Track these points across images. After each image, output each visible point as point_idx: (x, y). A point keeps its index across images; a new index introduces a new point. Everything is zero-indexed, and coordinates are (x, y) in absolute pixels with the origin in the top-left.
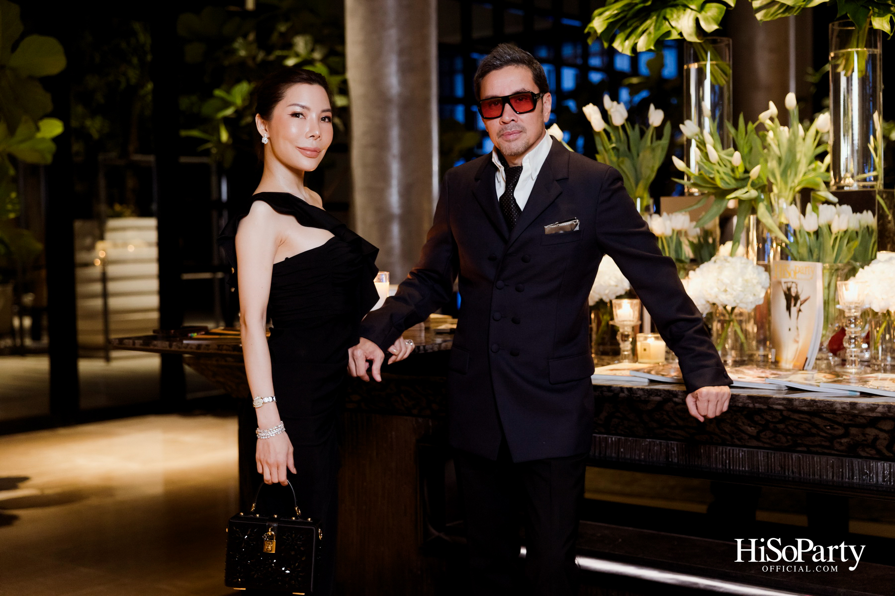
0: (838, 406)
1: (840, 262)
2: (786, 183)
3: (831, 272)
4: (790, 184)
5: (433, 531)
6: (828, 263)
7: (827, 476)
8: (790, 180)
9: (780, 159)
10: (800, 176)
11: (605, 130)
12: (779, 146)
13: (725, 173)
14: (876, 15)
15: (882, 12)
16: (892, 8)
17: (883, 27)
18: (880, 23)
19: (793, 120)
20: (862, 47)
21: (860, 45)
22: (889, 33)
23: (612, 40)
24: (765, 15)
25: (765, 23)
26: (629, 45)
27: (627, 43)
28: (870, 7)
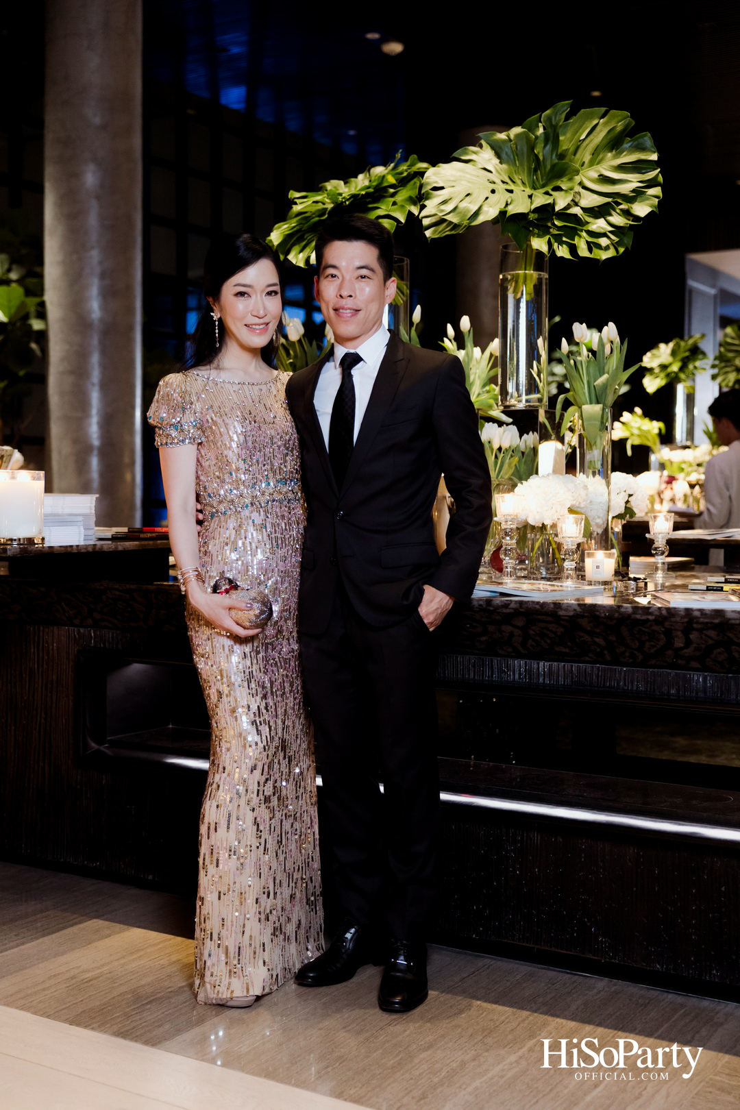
1: (502, 478)
5: (93, 745)
7: (469, 675)
14: (536, 236)
15: (541, 233)
16: (551, 230)
17: (541, 247)
18: (539, 244)
19: (469, 342)
20: (529, 270)
21: (528, 268)
22: (547, 254)
23: (288, 253)
24: (434, 232)
25: (433, 239)
26: (303, 257)
27: (301, 255)
28: (531, 229)
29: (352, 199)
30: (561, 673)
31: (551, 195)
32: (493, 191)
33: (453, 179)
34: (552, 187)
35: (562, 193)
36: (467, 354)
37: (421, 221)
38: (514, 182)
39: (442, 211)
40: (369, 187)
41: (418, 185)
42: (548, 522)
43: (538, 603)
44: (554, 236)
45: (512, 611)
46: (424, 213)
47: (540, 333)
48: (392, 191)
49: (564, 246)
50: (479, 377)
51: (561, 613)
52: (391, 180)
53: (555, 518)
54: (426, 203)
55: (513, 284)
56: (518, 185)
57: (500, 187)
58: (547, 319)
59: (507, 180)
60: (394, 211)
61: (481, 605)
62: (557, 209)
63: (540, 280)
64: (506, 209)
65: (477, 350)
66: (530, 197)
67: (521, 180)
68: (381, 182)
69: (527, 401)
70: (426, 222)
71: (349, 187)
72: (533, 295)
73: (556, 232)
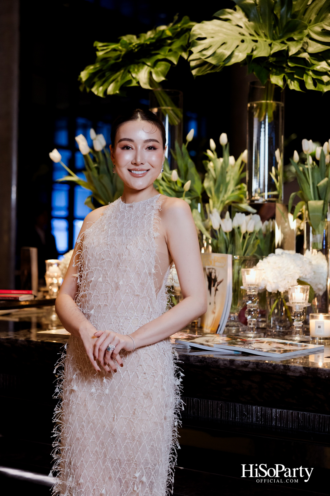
0: (221, 362)
1: (247, 255)
2: (218, 198)
3: (240, 262)
4: (221, 199)
6: (238, 255)
7: (217, 416)
8: (221, 196)
9: (215, 181)
10: (229, 193)
11: (90, 153)
12: (215, 170)
13: (168, 187)
14: (274, 74)
15: (278, 72)
16: (286, 70)
17: (278, 82)
18: (276, 80)
19: (226, 153)
20: (270, 100)
21: (269, 98)
22: (282, 87)
23: (92, 86)
24: (198, 72)
25: (198, 77)
26: (102, 90)
27: (101, 88)
28: (271, 69)
29: (139, 48)
30: (290, 418)
31: (286, 44)
32: (243, 41)
33: (212, 32)
34: (286, 38)
35: (294, 43)
36: (224, 162)
37: (189, 63)
38: (258, 35)
39: (204, 55)
40: (153, 39)
41: (188, 37)
42: (282, 290)
43: (271, 365)
44: (287, 74)
45: (251, 370)
46: (191, 57)
47: (277, 146)
48: (169, 41)
49: (296, 82)
50: (233, 178)
51: (290, 374)
52: (169, 33)
53: (287, 286)
54: (193, 49)
55: (258, 111)
56: (262, 37)
57: (248, 38)
58: (283, 137)
59: (254, 33)
60: (170, 56)
61: (225, 364)
62: (290, 54)
63: (278, 107)
64: (252, 54)
65: (232, 159)
66: (270, 45)
67: (264, 33)
68: (161, 36)
69: (268, 196)
70: (193, 64)
71: (140, 40)
72: (272, 119)
73: (289, 71)
